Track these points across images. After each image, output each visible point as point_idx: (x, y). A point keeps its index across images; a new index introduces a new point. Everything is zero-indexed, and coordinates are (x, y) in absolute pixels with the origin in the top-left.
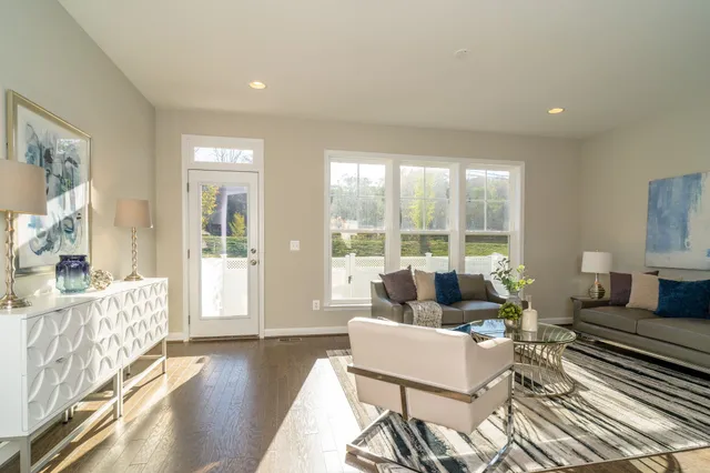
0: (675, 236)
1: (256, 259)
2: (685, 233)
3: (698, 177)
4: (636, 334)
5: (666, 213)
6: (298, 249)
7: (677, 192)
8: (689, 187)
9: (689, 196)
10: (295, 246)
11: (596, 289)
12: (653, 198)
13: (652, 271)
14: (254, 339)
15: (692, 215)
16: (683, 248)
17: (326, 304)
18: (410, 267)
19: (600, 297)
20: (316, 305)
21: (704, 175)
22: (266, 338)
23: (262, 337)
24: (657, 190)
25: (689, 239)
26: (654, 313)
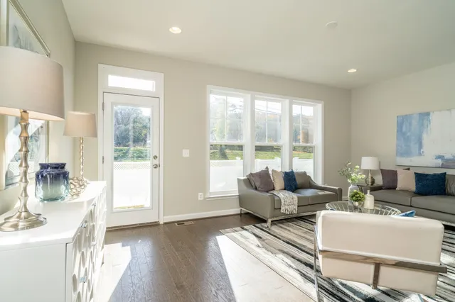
0: (414, 147)
1: (157, 163)
2: (421, 146)
3: (428, 114)
4: (411, 206)
5: (408, 134)
6: (188, 156)
7: (415, 123)
8: (423, 120)
9: (423, 125)
10: (186, 153)
11: (370, 179)
12: (400, 125)
13: (406, 168)
14: (155, 225)
15: (425, 136)
16: (420, 154)
17: (208, 196)
18: (267, 168)
19: (372, 185)
20: (200, 196)
21: (431, 113)
22: (165, 224)
23: (161, 223)
24: (402, 121)
25: (424, 149)
26: (415, 193)
